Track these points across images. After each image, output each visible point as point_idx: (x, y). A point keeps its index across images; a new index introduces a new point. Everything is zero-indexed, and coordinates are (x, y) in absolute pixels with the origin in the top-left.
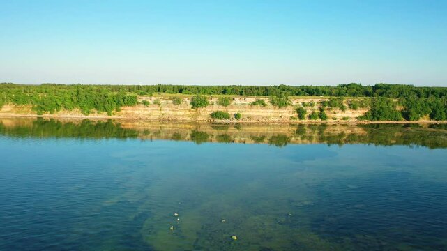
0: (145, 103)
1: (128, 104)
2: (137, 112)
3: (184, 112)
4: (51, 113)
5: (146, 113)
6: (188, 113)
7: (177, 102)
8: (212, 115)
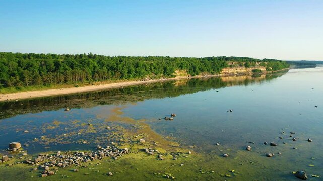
0: (231, 67)
1: (226, 67)
2: (227, 72)
3: (243, 70)
4: (197, 75)
5: (231, 71)
6: (245, 71)
7: (241, 66)
8: (253, 71)
